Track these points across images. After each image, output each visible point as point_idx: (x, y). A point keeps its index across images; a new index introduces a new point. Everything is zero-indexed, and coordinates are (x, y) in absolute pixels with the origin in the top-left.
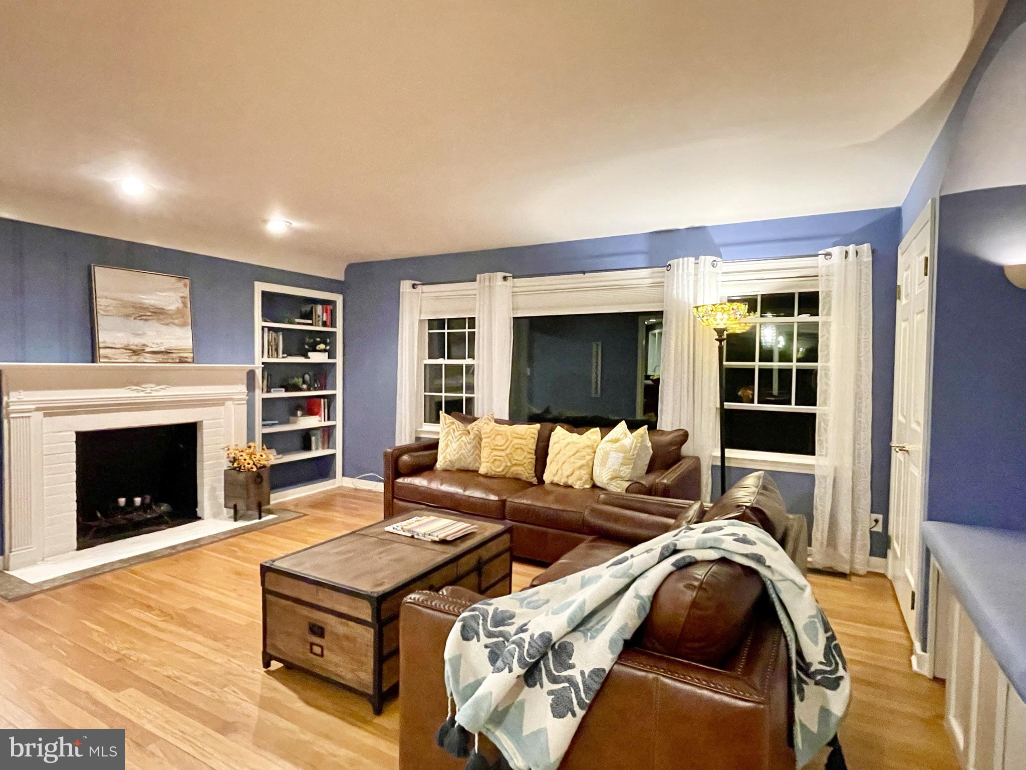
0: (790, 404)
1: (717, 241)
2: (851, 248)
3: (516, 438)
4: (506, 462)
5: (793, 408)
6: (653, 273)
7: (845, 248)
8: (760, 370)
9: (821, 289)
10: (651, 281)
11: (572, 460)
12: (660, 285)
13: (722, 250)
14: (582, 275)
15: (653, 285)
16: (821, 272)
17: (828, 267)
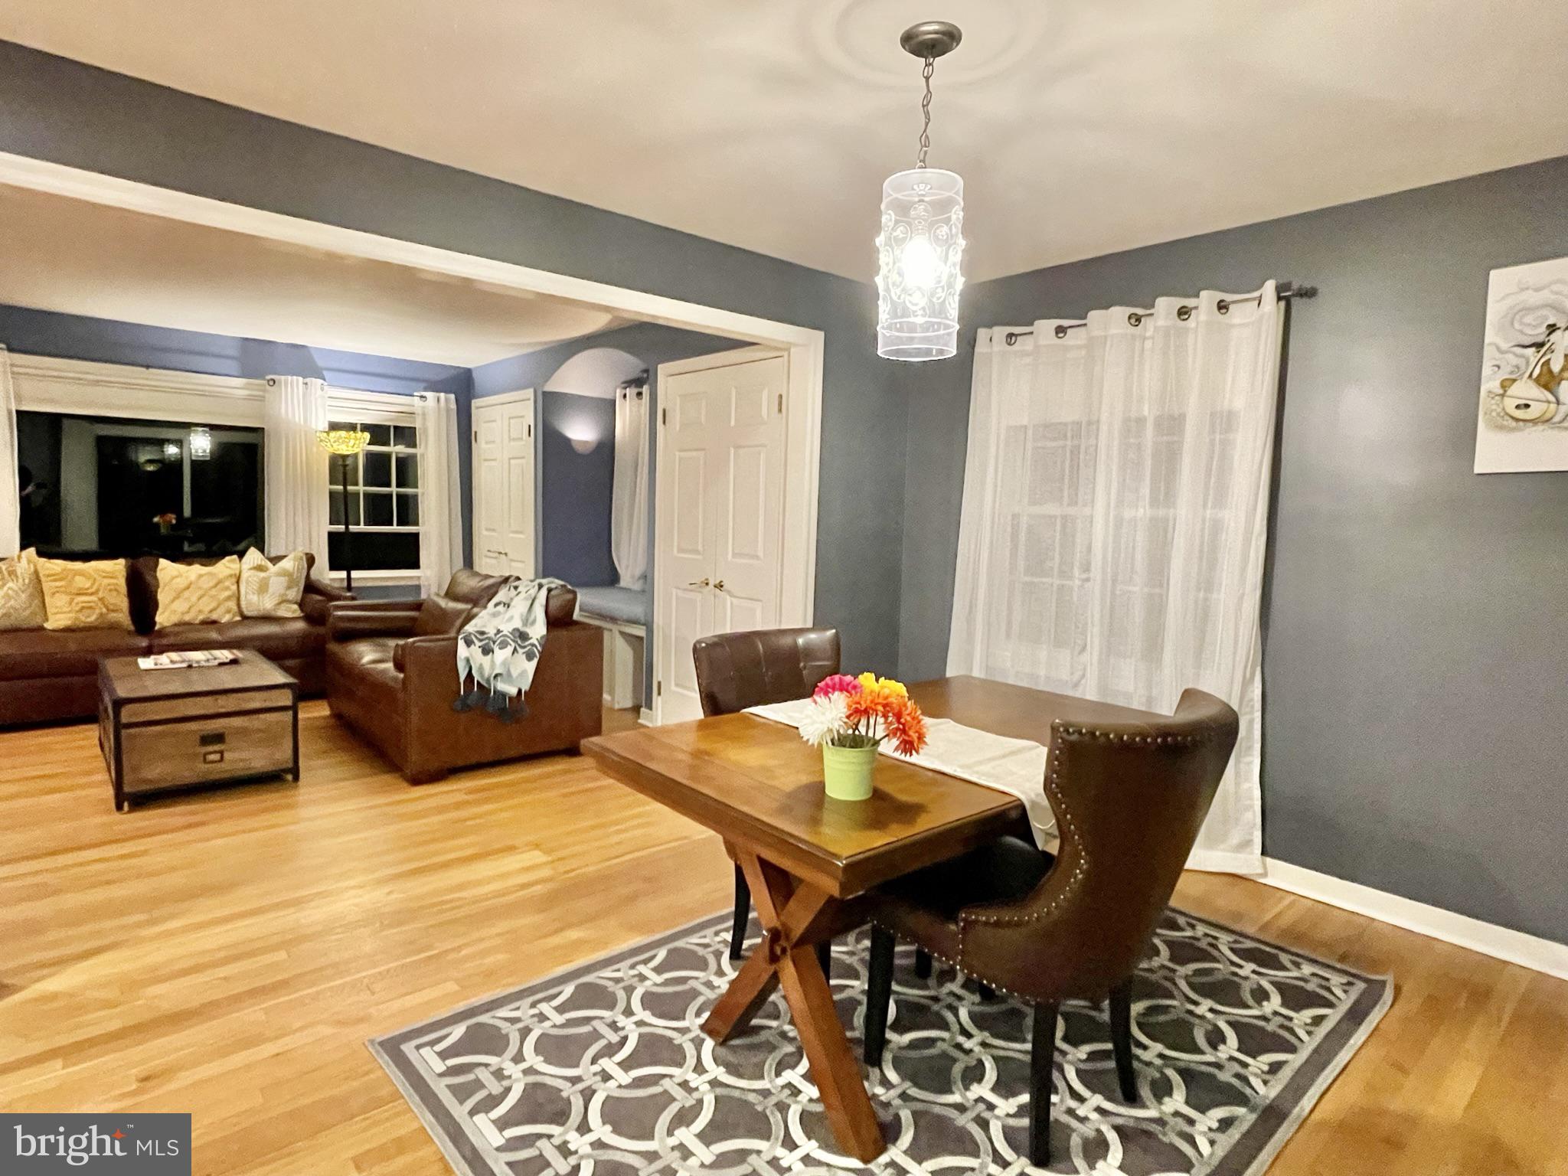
0: (392, 525)
1: (320, 363)
2: (442, 395)
3: (104, 577)
4: (101, 609)
5: (395, 528)
6: (248, 384)
7: (438, 394)
8: (365, 494)
9: (418, 425)
10: (246, 392)
11: (213, 592)
12: (262, 399)
13: (325, 373)
14: (144, 369)
15: (250, 398)
16: (418, 411)
17: (423, 407)
